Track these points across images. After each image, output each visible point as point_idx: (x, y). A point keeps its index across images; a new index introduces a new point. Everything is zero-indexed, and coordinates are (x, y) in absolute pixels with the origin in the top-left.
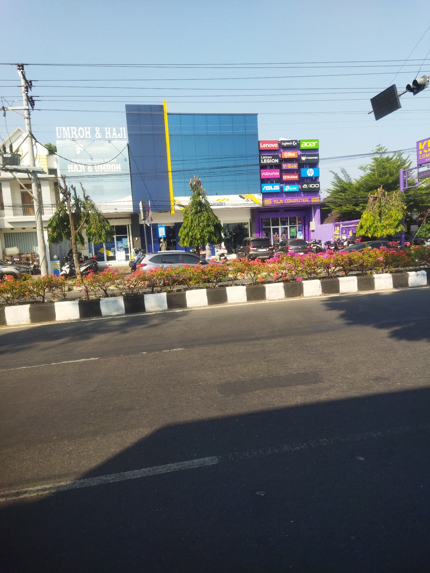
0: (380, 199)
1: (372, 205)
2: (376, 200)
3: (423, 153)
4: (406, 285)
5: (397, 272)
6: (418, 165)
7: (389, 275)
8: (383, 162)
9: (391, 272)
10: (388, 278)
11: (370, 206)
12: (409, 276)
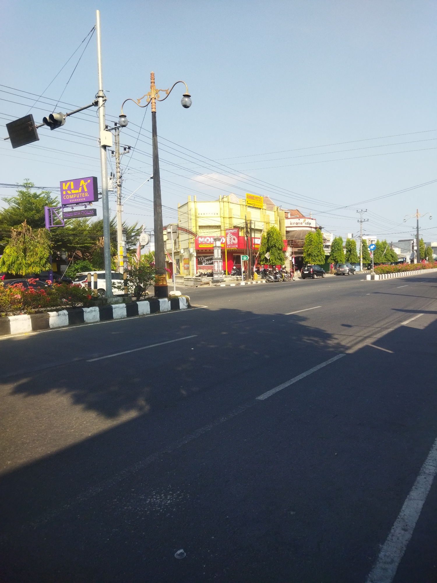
0: (25, 234)
1: (16, 239)
2: (20, 235)
3: (67, 194)
4: (47, 326)
5: (36, 313)
6: (63, 205)
7: (27, 317)
8: (29, 196)
9: (30, 313)
10: (26, 320)
11: (13, 240)
12: (49, 317)
